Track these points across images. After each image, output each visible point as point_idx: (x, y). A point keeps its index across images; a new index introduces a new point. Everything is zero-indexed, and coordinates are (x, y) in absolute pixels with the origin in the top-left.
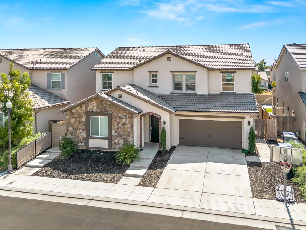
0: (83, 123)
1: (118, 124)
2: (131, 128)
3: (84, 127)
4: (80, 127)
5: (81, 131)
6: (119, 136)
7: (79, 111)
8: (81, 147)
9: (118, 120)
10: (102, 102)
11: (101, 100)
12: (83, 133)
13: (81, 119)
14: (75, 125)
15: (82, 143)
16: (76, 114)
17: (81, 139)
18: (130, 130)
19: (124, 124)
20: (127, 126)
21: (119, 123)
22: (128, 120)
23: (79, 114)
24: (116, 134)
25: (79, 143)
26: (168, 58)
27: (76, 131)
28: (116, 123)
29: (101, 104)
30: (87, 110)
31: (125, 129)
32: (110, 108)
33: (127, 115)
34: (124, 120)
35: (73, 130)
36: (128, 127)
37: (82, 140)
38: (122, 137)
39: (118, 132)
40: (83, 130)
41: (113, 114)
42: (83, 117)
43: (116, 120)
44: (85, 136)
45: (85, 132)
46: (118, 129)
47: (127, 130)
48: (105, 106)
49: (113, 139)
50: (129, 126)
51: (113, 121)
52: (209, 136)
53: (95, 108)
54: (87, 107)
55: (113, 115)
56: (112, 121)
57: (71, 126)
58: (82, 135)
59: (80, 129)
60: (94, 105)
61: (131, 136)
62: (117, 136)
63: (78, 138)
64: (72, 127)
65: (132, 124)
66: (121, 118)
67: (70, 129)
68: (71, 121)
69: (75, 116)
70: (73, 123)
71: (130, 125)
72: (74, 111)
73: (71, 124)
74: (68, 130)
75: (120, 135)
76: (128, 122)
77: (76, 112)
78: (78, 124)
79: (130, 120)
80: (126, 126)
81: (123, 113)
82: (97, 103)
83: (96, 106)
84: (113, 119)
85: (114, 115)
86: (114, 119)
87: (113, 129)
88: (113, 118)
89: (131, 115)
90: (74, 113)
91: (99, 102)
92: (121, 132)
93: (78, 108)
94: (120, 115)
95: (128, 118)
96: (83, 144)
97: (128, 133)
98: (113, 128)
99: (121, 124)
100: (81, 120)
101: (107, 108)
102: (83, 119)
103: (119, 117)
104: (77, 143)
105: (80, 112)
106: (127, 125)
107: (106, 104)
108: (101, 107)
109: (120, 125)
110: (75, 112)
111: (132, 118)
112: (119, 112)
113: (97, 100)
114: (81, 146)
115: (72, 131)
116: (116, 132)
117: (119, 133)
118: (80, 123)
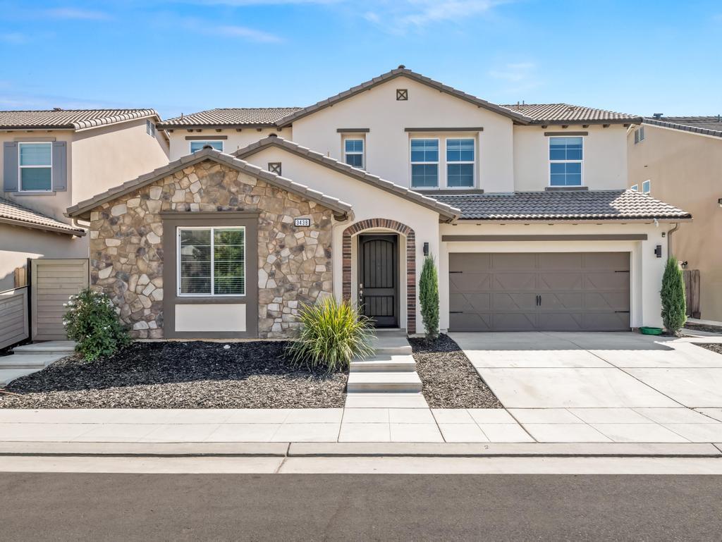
0: (153, 252)
1: (278, 248)
2: (327, 260)
3: (154, 264)
4: (141, 265)
5: (144, 279)
6: (283, 291)
7: (139, 210)
8: (144, 334)
9: (280, 235)
10: (224, 177)
11: (218, 172)
12: (151, 287)
13: (143, 239)
14: (123, 260)
15: (148, 320)
16: (128, 220)
17: (144, 308)
18: (321, 268)
19: (301, 248)
20: (310, 255)
21: (282, 247)
22: (315, 234)
23: (138, 222)
24: (272, 284)
25: (137, 321)
26: (398, 91)
27: (127, 281)
28: (271, 246)
29: (220, 185)
30: (166, 207)
31: (306, 265)
32: (252, 196)
33: (310, 216)
34: (299, 235)
35: (116, 277)
36: (314, 257)
37: (147, 312)
38: (294, 293)
39: (279, 275)
40: (151, 276)
41: (262, 215)
42: (151, 230)
43: (273, 236)
44: (159, 295)
45: (159, 282)
46: (278, 265)
47: (312, 269)
48: (233, 190)
49: (262, 300)
50: (318, 255)
51: (261, 239)
52: (539, 300)
53: (197, 198)
54: (166, 197)
55: (260, 221)
56: (257, 241)
57: (108, 265)
58: (147, 292)
59: (140, 273)
60: (195, 189)
61: (326, 285)
62: (277, 290)
63: (132, 305)
64: (110, 269)
65: (330, 246)
66: (291, 228)
67: (105, 274)
68: (107, 247)
69: (124, 228)
70: (113, 252)
71: (321, 252)
72: (117, 211)
73: (108, 257)
74: (95, 279)
75: (287, 286)
76: (316, 242)
77: (128, 214)
78: (132, 256)
79: (322, 232)
80: (306, 255)
81: (297, 212)
82: (204, 181)
83: (199, 192)
84: (261, 234)
85: (263, 219)
86: (267, 234)
87: (263, 268)
88: (261, 229)
89: (324, 218)
90: (118, 218)
91: (212, 176)
92: (290, 278)
93: (134, 202)
94: (287, 219)
95: (317, 226)
96: (153, 325)
97: (314, 278)
98: (261, 264)
99: (291, 249)
100: (146, 242)
101: (240, 197)
102: (154, 239)
103: (284, 226)
104: (129, 321)
105: (142, 214)
106: (312, 250)
107: (237, 183)
108: (217, 193)
109: (285, 253)
110: (124, 216)
111: (329, 226)
112: (285, 209)
113: (206, 173)
114: (147, 330)
115: (111, 280)
116: (272, 275)
117: (284, 280)
118: (139, 251)
